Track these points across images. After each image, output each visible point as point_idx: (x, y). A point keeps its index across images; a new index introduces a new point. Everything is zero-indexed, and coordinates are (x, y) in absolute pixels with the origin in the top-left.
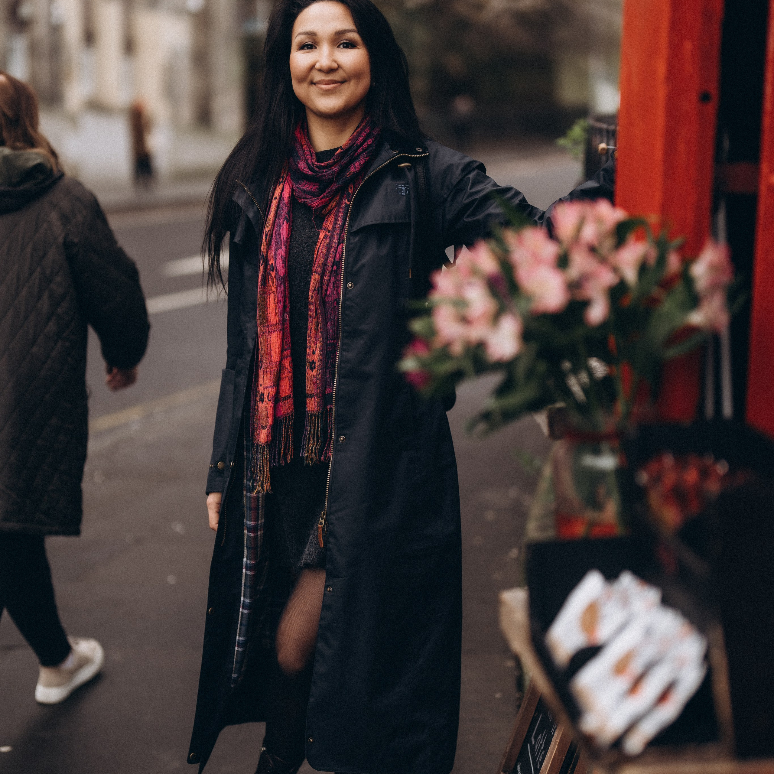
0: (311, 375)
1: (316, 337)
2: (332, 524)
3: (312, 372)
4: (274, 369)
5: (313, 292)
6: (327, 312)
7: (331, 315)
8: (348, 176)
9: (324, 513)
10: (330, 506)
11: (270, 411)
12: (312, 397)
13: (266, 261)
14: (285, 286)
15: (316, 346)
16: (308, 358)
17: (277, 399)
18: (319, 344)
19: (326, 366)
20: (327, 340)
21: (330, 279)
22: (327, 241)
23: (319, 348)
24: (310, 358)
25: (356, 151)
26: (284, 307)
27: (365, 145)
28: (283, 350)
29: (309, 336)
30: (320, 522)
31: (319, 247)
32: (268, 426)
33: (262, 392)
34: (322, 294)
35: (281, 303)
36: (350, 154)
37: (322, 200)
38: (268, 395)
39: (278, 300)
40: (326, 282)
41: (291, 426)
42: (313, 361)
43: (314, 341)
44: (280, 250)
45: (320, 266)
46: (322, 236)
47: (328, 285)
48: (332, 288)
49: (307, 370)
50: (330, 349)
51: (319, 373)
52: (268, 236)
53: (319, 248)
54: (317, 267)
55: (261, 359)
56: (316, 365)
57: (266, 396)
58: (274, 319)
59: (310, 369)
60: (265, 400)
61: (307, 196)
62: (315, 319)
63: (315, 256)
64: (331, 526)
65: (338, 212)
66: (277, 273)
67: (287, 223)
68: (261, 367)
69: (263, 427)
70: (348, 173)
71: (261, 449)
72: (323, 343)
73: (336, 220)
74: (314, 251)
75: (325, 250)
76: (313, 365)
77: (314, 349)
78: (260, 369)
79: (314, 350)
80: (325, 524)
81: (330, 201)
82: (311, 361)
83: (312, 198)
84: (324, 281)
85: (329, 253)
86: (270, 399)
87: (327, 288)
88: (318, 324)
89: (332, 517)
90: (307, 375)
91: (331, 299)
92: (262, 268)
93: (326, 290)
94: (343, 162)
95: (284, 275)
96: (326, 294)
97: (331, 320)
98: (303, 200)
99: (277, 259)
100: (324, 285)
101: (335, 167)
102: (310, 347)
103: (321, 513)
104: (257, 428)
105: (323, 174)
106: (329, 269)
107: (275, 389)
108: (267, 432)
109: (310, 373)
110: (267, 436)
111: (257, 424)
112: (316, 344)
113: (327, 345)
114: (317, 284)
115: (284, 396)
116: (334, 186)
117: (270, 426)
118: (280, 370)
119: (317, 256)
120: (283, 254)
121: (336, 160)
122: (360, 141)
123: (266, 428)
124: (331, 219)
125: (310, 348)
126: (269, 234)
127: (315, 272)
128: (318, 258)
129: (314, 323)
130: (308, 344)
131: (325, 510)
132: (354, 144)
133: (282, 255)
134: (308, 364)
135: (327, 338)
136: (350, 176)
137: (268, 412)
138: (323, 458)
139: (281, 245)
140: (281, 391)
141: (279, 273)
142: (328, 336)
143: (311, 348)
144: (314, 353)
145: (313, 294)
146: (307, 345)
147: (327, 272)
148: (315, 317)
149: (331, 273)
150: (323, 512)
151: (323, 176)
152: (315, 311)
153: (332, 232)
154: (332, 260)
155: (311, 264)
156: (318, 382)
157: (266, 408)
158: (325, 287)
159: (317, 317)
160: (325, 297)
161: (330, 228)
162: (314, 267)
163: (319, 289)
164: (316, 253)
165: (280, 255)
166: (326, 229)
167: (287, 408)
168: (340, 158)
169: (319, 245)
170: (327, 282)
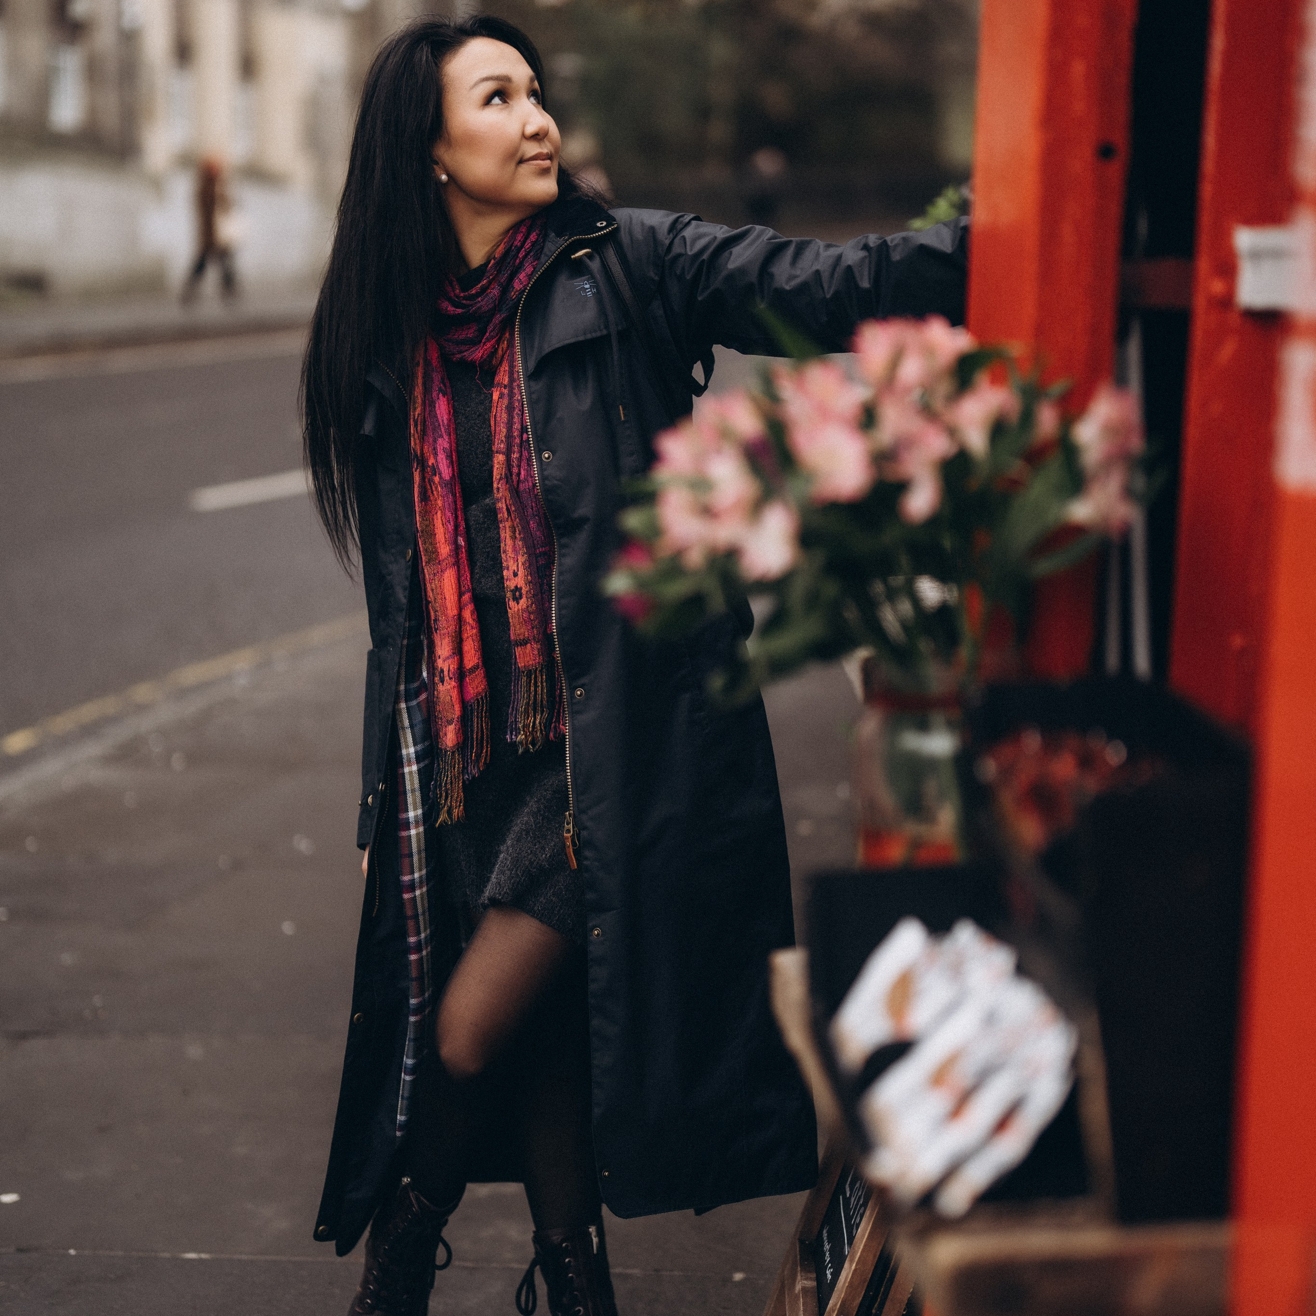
0: (516, 609)
1: (515, 549)
2: (585, 828)
3: (518, 604)
4: (452, 628)
5: (499, 481)
6: (526, 507)
7: (532, 509)
8: (514, 297)
9: (570, 815)
10: (577, 801)
11: (455, 694)
12: (526, 644)
13: (422, 462)
14: (454, 495)
15: (518, 564)
16: (507, 585)
17: (461, 675)
18: (521, 559)
19: (541, 590)
20: (535, 549)
21: (521, 456)
22: (506, 401)
23: (523, 564)
24: (511, 584)
25: (516, 256)
26: (456, 527)
27: (528, 245)
28: (460, 595)
29: (505, 552)
30: (565, 829)
31: (496, 413)
32: (456, 719)
33: (441, 668)
34: (513, 482)
35: (450, 523)
36: (509, 263)
37: (486, 346)
38: (449, 671)
39: (446, 519)
40: (515, 463)
41: (485, 713)
42: (516, 587)
43: (513, 556)
44: (440, 440)
45: (502, 440)
46: (496, 396)
47: (519, 466)
48: (526, 467)
49: (509, 604)
50: (542, 562)
51: (532, 604)
52: (419, 423)
53: (495, 415)
54: (499, 444)
55: (436, 616)
56: (524, 591)
57: (446, 673)
58: (444, 550)
59: (514, 601)
60: (446, 679)
61: (463, 348)
62: (508, 521)
63: (493, 428)
64: (584, 833)
65: (513, 354)
66: (441, 478)
67: (444, 396)
68: (436, 630)
69: (450, 722)
70: (513, 293)
71: (449, 756)
72: (529, 556)
73: (512, 367)
74: (489, 421)
75: (506, 415)
76: (517, 594)
77: (516, 569)
78: (436, 632)
79: (514, 570)
80: (573, 831)
81: (498, 342)
82: (512, 588)
83: (472, 348)
84: (513, 460)
85: (513, 418)
86: (451, 676)
87: (519, 470)
88: (515, 530)
89: (584, 817)
90: (509, 610)
91: (528, 485)
92: (417, 475)
93: (519, 474)
94: (503, 278)
95: (451, 478)
96: (519, 478)
97: (535, 517)
98: (459, 356)
99: (438, 455)
100: (513, 467)
101: (493, 289)
102: (508, 567)
103: (565, 815)
104: (441, 725)
105: (479, 305)
106: (517, 441)
107: (455, 658)
108: (455, 728)
109: (515, 607)
110: (457, 734)
111: (441, 719)
112: (517, 561)
113: (536, 558)
114: (502, 468)
115: (470, 667)
116: (498, 318)
117: (458, 718)
118: (460, 627)
119: (495, 428)
120: (446, 445)
121: (491, 277)
122: (520, 240)
123: (453, 722)
124: (505, 367)
125: (508, 569)
126: (419, 421)
127: (497, 452)
128: (497, 429)
129: (507, 528)
130: (505, 563)
131: (571, 810)
132: (512, 245)
133: (444, 447)
134: (509, 594)
135: (534, 546)
136: (516, 297)
137: (451, 697)
138: (552, 734)
139: (441, 431)
140: (466, 661)
141: (443, 476)
142: (535, 542)
143: (510, 568)
144: (515, 575)
145: (500, 486)
146: (503, 565)
147: (514, 446)
148: (508, 519)
149: (521, 447)
150: (568, 813)
151: (479, 308)
152: (506, 509)
153: (510, 386)
154: (519, 427)
155: (490, 440)
156: (532, 618)
157: (448, 690)
158: (515, 470)
159: (511, 518)
160: (518, 484)
161: (506, 381)
162: (494, 444)
163: (508, 476)
164: (492, 423)
165: (442, 448)
166: (500, 385)
167: (476, 685)
168: (495, 272)
169: (495, 410)
170: (518, 461)
